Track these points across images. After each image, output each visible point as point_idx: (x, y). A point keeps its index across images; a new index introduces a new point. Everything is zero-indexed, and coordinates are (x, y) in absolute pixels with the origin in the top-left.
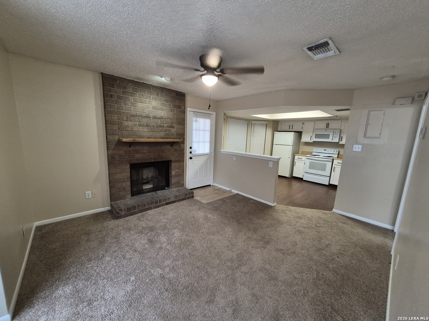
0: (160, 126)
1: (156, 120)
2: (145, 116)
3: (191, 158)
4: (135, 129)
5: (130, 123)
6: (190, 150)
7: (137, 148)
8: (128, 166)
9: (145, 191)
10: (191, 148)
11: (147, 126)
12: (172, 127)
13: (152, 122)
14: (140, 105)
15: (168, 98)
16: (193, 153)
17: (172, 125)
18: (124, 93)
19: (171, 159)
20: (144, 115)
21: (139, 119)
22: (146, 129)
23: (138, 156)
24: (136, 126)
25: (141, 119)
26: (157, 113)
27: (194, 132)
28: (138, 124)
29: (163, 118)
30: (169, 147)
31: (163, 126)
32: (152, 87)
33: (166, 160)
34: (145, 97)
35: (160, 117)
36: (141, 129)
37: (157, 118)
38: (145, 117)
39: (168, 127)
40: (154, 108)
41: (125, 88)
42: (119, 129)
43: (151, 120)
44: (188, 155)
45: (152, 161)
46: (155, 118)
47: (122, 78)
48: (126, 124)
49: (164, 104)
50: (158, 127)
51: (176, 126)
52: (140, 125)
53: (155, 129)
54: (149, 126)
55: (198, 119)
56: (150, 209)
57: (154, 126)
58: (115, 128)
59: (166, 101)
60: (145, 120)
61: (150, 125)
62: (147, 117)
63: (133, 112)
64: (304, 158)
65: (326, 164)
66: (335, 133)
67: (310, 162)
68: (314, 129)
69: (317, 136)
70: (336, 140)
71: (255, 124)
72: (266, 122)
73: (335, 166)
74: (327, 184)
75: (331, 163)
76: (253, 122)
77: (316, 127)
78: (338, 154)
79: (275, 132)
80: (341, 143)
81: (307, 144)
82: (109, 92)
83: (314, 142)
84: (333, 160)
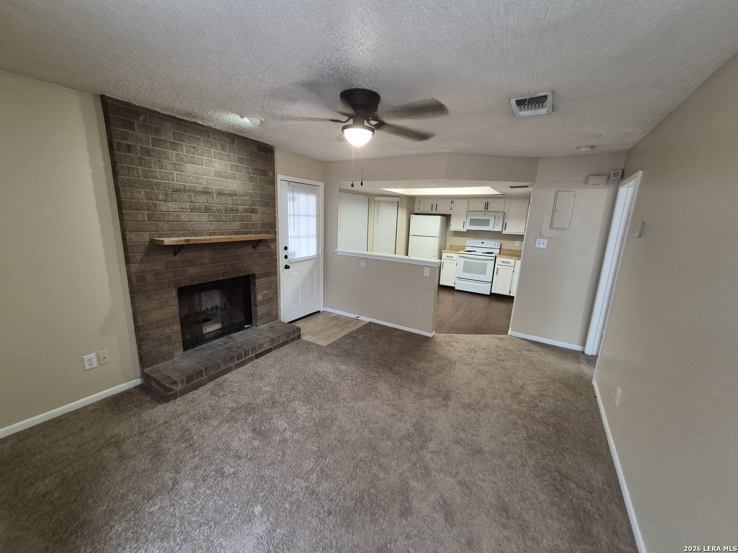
0: (232, 210)
1: (223, 199)
2: (201, 190)
3: (287, 267)
4: (184, 217)
5: (172, 206)
6: (285, 253)
7: (189, 255)
8: (174, 293)
9: (206, 337)
10: (286, 248)
11: (207, 210)
12: (253, 211)
13: (217, 203)
14: (190, 168)
15: (244, 155)
16: (289, 257)
17: (253, 208)
18: (156, 142)
19: (254, 272)
20: (200, 188)
21: (190, 197)
22: (204, 217)
23: (192, 271)
24: (185, 210)
25: (193, 197)
26: (225, 184)
27: (291, 220)
28: (188, 207)
29: (237, 195)
30: (249, 249)
31: (237, 210)
32: (213, 133)
33: (245, 274)
34: (199, 151)
35: (230, 193)
36: (195, 216)
37: (225, 194)
38: (203, 192)
39: (245, 211)
40: (219, 174)
41: (157, 132)
42: (150, 218)
43: (215, 199)
44: (282, 262)
45: (221, 278)
46: (220, 194)
47: (150, 110)
48: (164, 208)
49: (237, 166)
50: (227, 212)
51: (260, 209)
52: (193, 210)
53: (223, 216)
54: (210, 211)
55: (296, 195)
56: (229, 370)
57: (219, 211)
58: (141, 218)
59: (241, 161)
60: (201, 200)
61: (212, 208)
62: (207, 192)
63: (177, 183)
64: (455, 256)
65: (486, 264)
66: (497, 218)
67: (464, 261)
68: (469, 212)
69: (473, 222)
70: (498, 228)
71: (379, 201)
72: (398, 199)
73: (499, 267)
74: (489, 294)
75: (494, 262)
76: (377, 198)
77: (471, 209)
78: (500, 249)
79: (412, 216)
80: (504, 232)
81: (457, 234)
82: (124, 139)
83: (468, 231)
84: (496, 258)
